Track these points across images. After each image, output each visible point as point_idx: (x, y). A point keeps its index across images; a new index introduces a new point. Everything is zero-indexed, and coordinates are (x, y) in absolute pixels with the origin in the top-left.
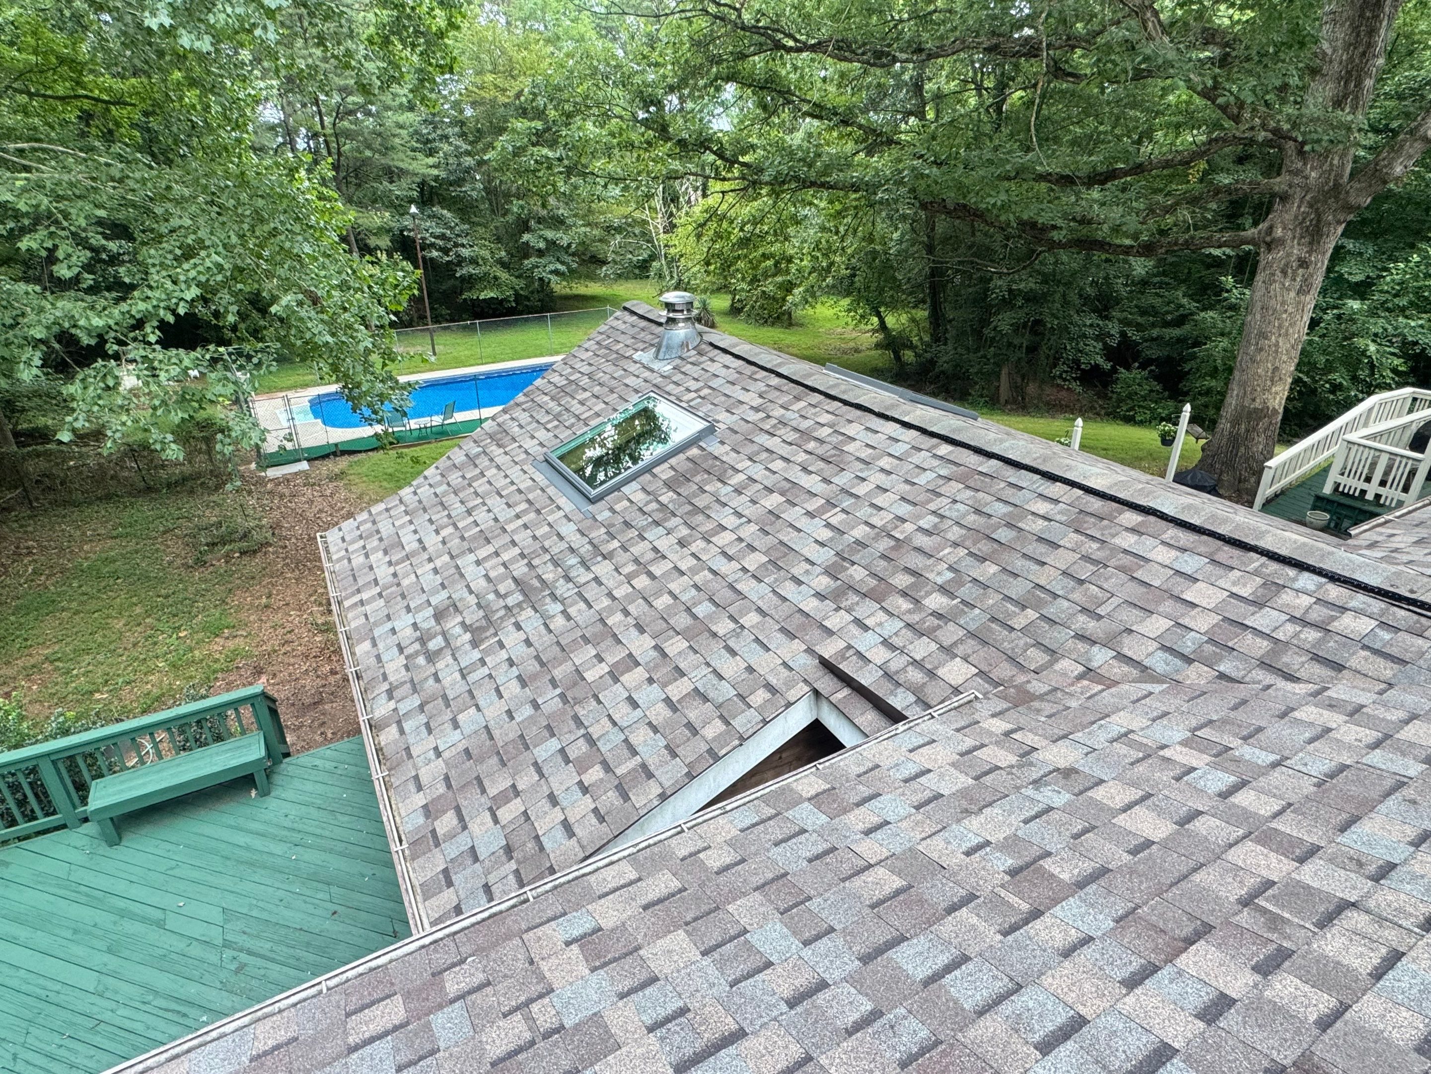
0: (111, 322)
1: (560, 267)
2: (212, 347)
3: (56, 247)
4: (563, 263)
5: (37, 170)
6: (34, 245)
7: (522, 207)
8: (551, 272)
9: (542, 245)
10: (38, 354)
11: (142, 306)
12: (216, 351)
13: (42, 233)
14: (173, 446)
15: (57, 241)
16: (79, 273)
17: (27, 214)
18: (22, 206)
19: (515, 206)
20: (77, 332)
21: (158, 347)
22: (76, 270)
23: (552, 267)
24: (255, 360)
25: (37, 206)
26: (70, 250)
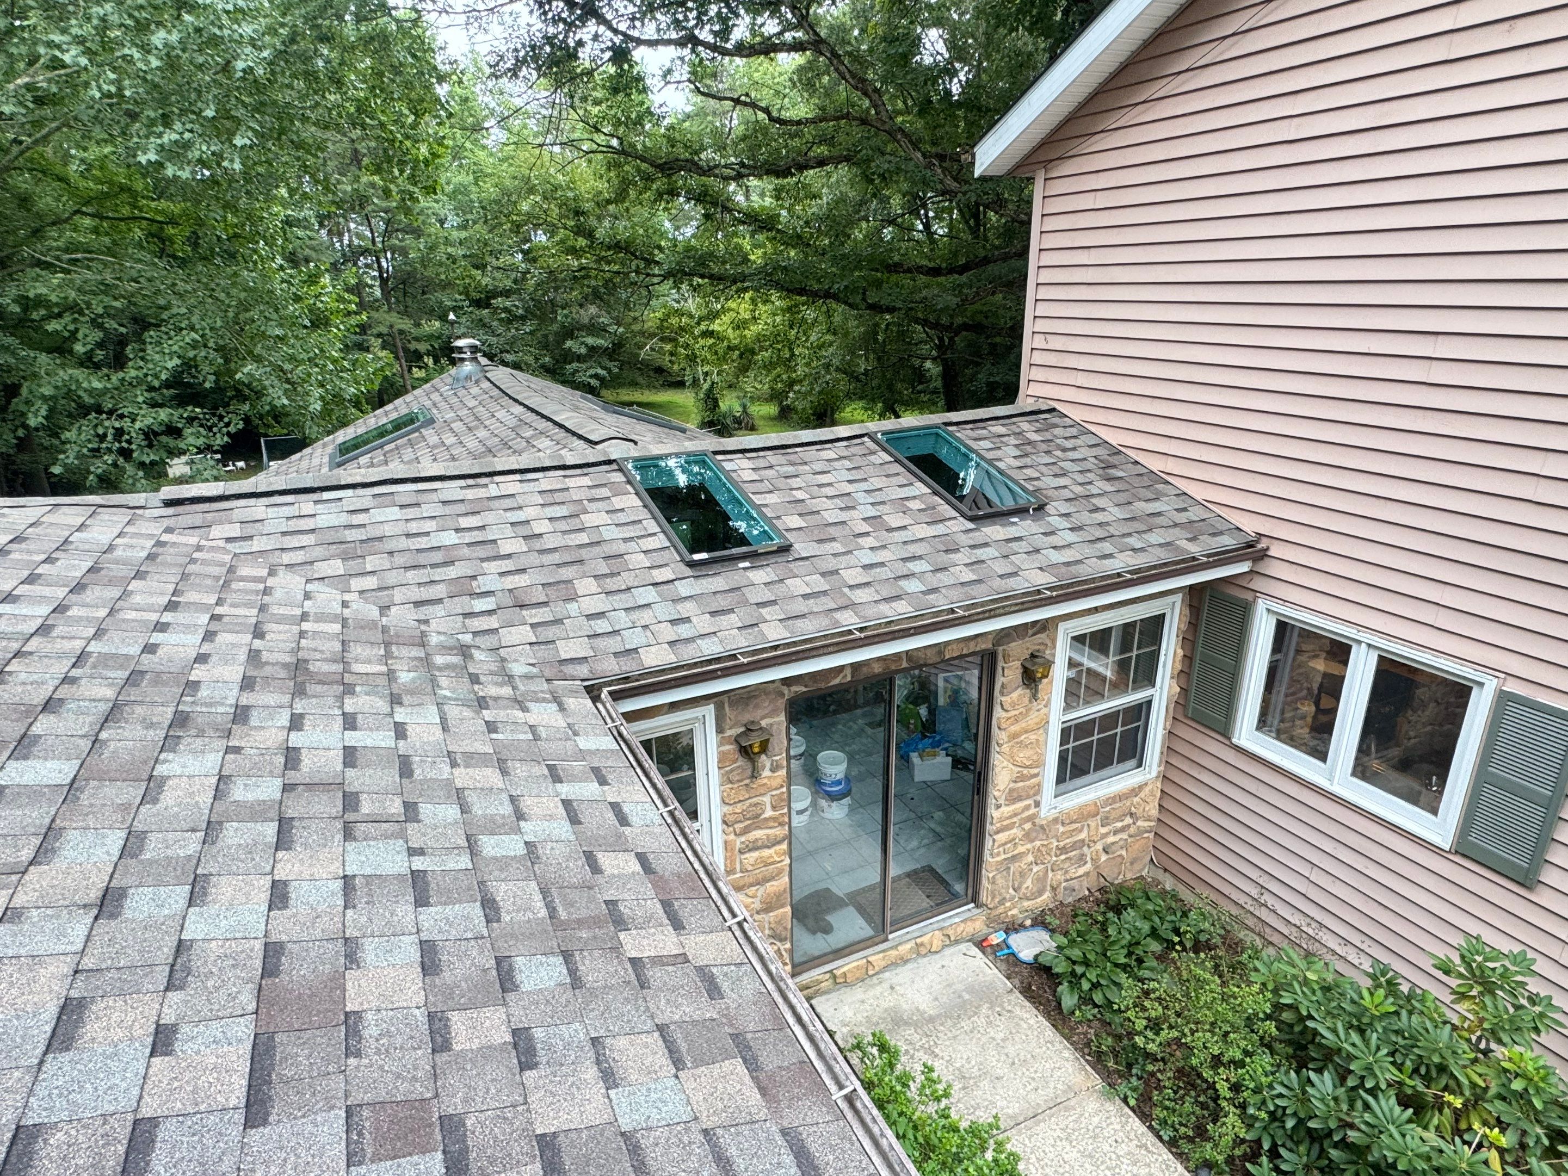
0: (109, 386)
1: (600, 371)
2: (190, 408)
3: (77, 330)
4: (604, 368)
5: (75, 272)
6: (59, 328)
7: (566, 316)
8: (591, 376)
9: (583, 350)
10: (45, 407)
11: (133, 373)
12: (193, 411)
13: (67, 318)
14: (143, 481)
15: (79, 325)
16: (92, 350)
17: (57, 304)
18: (54, 298)
19: (561, 315)
20: (81, 393)
21: (144, 406)
22: (89, 347)
23: (592, 372)
24: (226, 420)
25: (66, 298)
26: (87, 332)
